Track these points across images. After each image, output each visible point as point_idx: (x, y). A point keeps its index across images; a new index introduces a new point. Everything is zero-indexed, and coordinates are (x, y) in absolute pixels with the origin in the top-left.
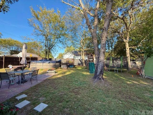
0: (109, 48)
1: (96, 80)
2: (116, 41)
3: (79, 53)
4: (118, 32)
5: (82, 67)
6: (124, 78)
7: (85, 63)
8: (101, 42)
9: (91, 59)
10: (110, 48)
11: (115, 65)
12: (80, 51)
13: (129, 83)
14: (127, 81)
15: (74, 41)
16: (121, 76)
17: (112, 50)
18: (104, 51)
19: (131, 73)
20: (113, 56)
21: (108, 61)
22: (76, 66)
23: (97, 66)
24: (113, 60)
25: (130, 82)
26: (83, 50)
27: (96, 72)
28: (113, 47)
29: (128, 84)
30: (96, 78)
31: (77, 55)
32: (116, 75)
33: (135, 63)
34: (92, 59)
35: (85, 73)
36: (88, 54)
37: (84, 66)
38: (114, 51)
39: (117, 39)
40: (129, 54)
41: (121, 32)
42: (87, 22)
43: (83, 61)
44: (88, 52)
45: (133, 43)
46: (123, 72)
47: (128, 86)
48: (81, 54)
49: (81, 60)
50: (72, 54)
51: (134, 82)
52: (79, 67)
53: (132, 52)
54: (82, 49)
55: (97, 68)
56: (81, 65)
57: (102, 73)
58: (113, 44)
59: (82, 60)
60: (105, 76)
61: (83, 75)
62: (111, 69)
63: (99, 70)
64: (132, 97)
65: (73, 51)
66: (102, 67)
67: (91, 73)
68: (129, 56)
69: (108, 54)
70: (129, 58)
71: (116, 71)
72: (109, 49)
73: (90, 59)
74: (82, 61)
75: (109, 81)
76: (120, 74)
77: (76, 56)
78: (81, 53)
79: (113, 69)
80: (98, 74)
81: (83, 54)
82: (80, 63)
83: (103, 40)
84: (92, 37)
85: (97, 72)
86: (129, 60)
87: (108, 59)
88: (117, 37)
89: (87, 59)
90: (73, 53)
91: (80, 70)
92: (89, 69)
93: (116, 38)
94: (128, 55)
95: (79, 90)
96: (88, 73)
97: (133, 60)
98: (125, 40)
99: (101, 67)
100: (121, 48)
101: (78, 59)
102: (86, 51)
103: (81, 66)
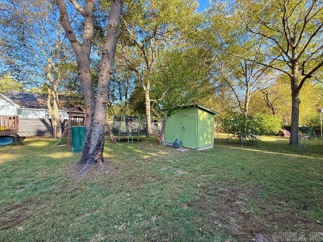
0: (121, 97)
1: (86, 165)
2: (134, 86)
3: (40, 101)
4: (136, 71)
5: (50, 140)
6: (140, 151)
7: (60, 129)
8: (99, 81)
9: (79, 117)
10: (124, 98)
11: (130, 129)
12: (44, 96)
13: (146, 157)
14: (144, 154)
15: (17, 62)
16: (136, 148)
17: (126, 102)
18: (104, 102)
19: (151, 141)
20: (128, 113)
21: (117, 124)
22: (25, 140)
23: (90, 134)
24: (127, 121)
25: (147, 155)
26: (54, 94)
27: (87, 148)
28: (128, 96)
29: (144, 160)
30: (85, 163)
31: (33, 107)
32: (129, 147)
33: (157, 125)
34: (81, 117)
35: (58, 156)
36: (72, 106)
37: (57, 138)
38: (130, 104)
39: (134, 82)
40: (149, 111)
41: (140, 72)
42: (62, 19)
43: (55, 124)
44: (72, 102)
45: (156, 95)
46: (140, 140)
47: (143, 163)
48: (49, 105)
49: (48, 121)
50: (10, 100)
51: (153, 154)
52: (37, 141)
53: (155, 109)
54: (52, 89)
55: (89, 138)
56: (48, 134)
57: (100, 147)
58: (128, 91)
59: (50, 120)
60: (109, 153)
61: (50, 162)
62: (122, 137)
63: (94, 143)
64: (146, 178)
65: (17, 92)
66: (101, 135)
67: (75, 151)
68: (150, 114)
69: (119, 109)
70: (149, 117)
71: (130, 140)
72: (121, 99)
73: (76, 117)
74: (49, 123)
75: (114, 161)
76: (135, 145)
77: (25, 110)
78: (49, 101)
79: (125, 137)
80: (91, 151)
81: (55, 103)
82: (44, 128)
83: (103, 78)
84: (79, 64)
85: (89, 149)
86: (149, 121)
87: (118, 119)
88: (135, 80)
89: (68, 118)
90: (13, 98)
91: (40, 149)
92: (72, 144)
93: (133, 80)
94: (148, 113)
95: (25, 209)
96: (68, 154)
97: (155, 121)
98: (145, 88)
99: (97, 135)
100: (140, 99)
101: (35, 117)
102: (68, 97)
103: (49, 137)
